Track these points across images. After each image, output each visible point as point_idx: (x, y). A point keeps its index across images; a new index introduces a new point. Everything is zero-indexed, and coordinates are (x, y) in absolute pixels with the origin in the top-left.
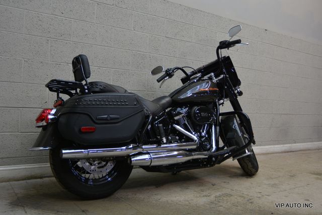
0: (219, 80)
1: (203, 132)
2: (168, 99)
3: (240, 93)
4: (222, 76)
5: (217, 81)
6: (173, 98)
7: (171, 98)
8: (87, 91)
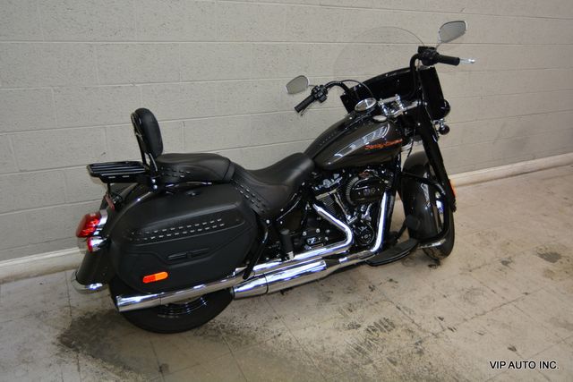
0: (407, 111)
1: (364, 213)
2: (306, 165)
3: (446, 130)
4: (415, 104)
5: (404, 112)
6: (316, 160)
7: (313, 159)
8: (156, 187)
